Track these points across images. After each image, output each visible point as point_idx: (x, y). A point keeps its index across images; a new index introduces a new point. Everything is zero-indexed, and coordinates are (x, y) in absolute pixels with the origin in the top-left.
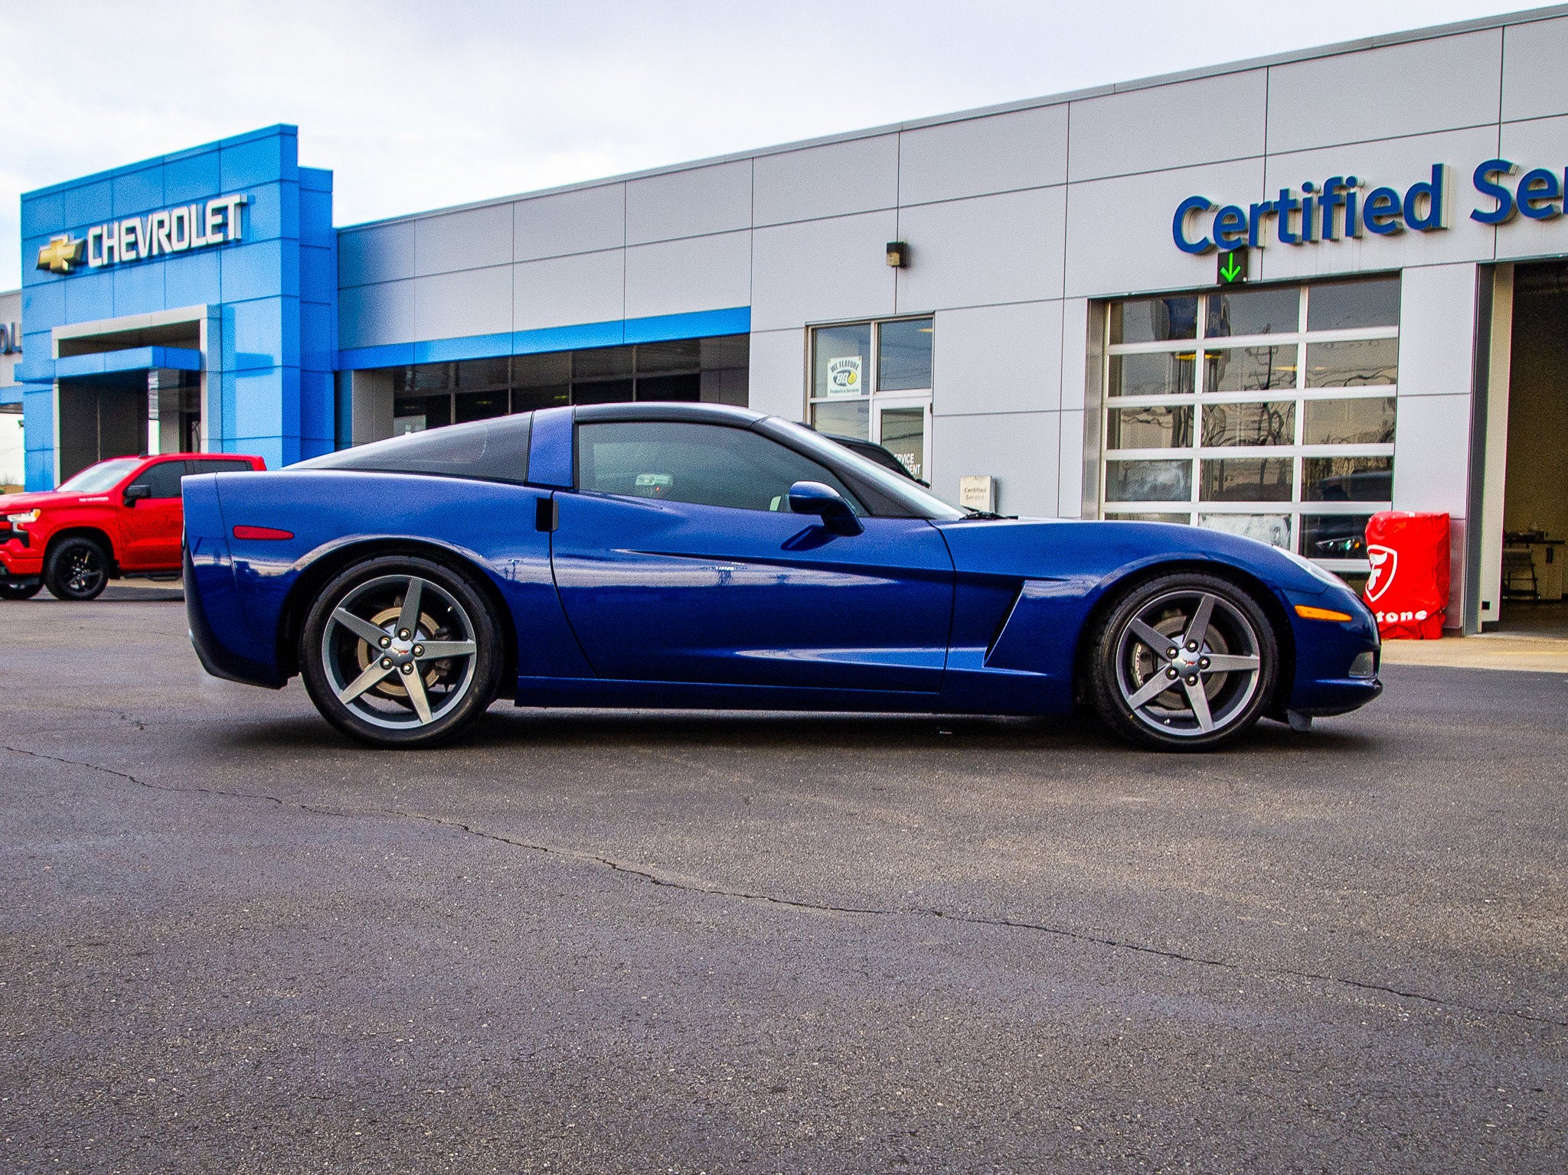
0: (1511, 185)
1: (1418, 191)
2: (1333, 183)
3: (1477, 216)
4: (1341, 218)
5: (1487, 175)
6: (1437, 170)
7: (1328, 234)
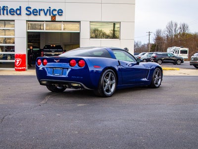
0: (31, 10)
1: (17, 9)
2: (4, 7)
3: (26, 14)
4: (5, 12)
5: (28, 8)
6: (20, 7)
7: (3, 14)
